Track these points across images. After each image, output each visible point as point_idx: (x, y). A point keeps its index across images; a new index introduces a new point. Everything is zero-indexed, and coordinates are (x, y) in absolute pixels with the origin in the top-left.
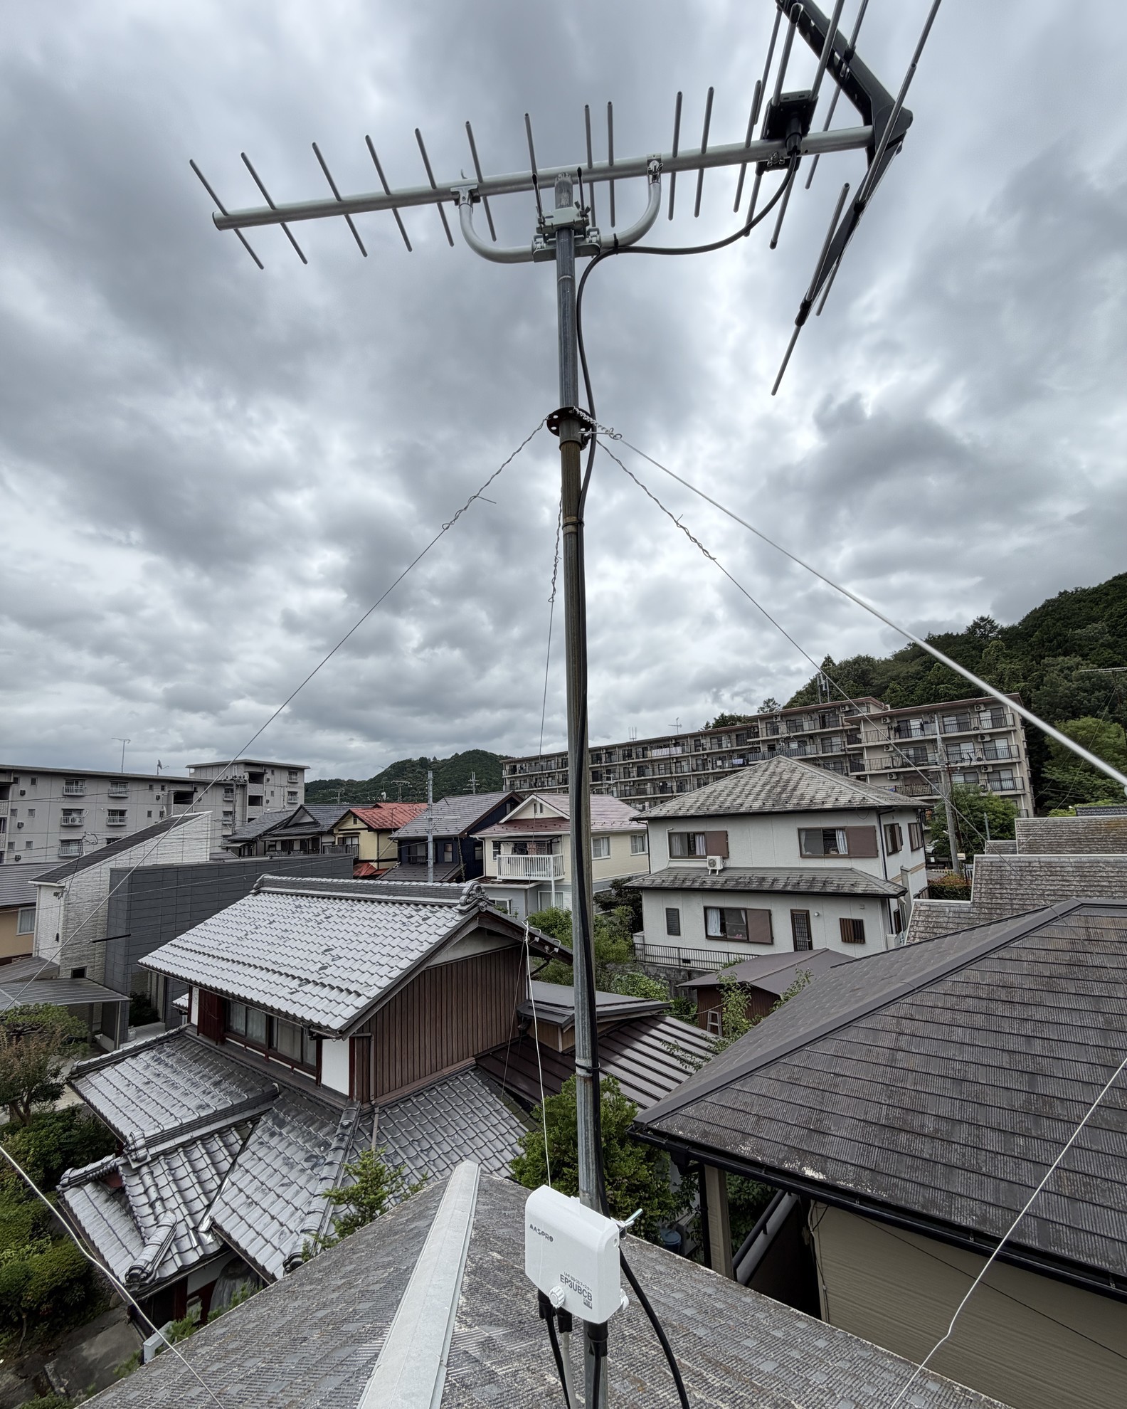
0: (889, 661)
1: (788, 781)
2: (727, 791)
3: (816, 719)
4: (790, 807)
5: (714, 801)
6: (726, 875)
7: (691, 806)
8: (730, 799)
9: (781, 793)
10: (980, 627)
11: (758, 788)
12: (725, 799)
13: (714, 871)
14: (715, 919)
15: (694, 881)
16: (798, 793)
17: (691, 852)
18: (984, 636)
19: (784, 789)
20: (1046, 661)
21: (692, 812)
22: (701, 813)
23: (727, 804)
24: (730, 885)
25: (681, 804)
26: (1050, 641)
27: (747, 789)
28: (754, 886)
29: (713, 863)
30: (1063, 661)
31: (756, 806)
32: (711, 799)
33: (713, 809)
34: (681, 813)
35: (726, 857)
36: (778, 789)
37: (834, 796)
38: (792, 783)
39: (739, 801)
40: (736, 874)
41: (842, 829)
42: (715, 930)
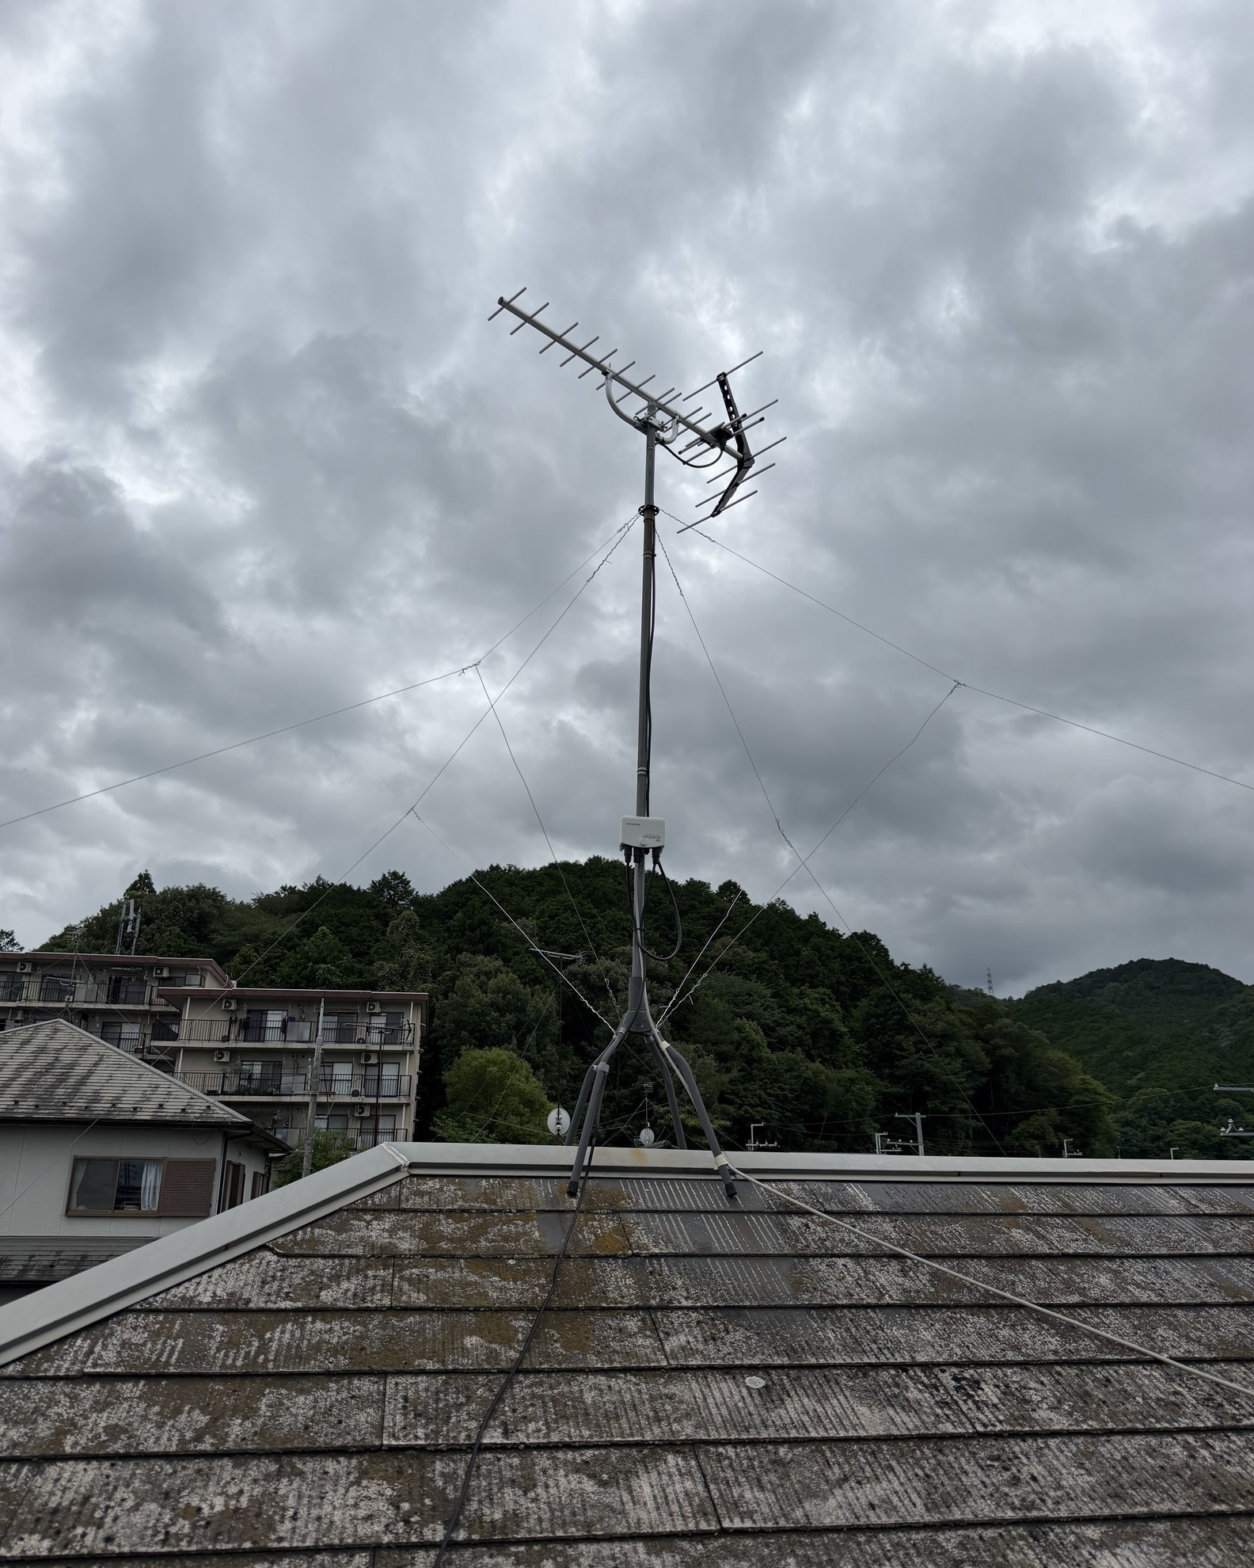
0: (249, 906)
1: (72, 1066)
3: (103, 983)
4: (70, 1113)
9: (55, 1086)
10: (391, 888)
16: (88, 1090)
18: (392, 902)
19: (62, 1079)
20: (464, 957)
26: (472, 930)
30: (483, 961)
36: (50, 1079)
37: (157, 1100)
38: (79, 1071)
41: (158, 1162)
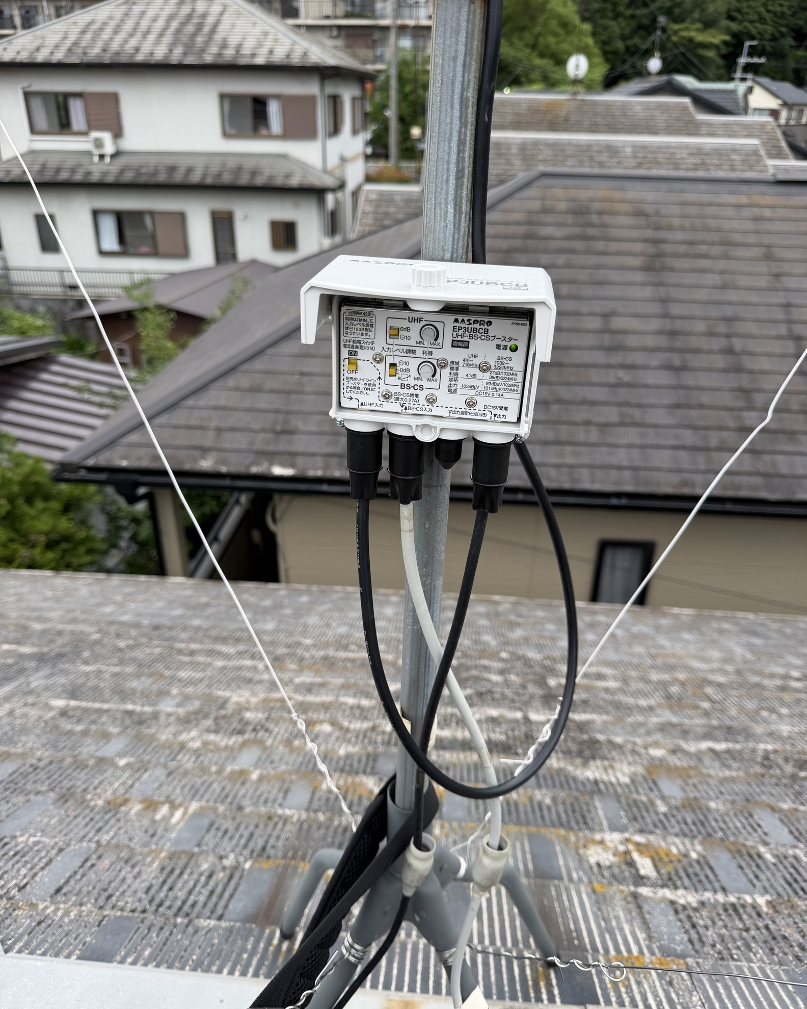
1: (204, 16)
2: (112, 24)
4: (208, 59)
5: (94, 40)
6: (121, 161)
7: (57, 46)
8: (119, 39)
9: (194, 35)
11: (160, 24)
12: (111, 39)
13: (102, 157)
14: (109, 227)
15: (73, 171)
16: (218, 37)
17: (64, 125)
19: (199, 27)
21: (59, 56)
22: (75, 60)
23: (115, 46)
24: (128, 177)
25: (38, 43)
27: (144, 24)
28: (162, 178)
29: (99, 143)
31: (160, 54)
32: (88, 36)
33: (94, 53)
34: (40, 57)
35: (118, 133)
36: (190, 28)
37: (268, 44)
38: (210, 20)
39: (133, 43)
40: (135, 161)
41: (277, 97)
42: (110, 242)
